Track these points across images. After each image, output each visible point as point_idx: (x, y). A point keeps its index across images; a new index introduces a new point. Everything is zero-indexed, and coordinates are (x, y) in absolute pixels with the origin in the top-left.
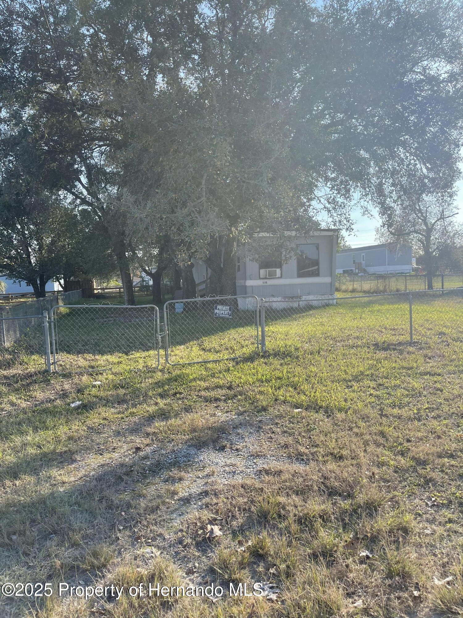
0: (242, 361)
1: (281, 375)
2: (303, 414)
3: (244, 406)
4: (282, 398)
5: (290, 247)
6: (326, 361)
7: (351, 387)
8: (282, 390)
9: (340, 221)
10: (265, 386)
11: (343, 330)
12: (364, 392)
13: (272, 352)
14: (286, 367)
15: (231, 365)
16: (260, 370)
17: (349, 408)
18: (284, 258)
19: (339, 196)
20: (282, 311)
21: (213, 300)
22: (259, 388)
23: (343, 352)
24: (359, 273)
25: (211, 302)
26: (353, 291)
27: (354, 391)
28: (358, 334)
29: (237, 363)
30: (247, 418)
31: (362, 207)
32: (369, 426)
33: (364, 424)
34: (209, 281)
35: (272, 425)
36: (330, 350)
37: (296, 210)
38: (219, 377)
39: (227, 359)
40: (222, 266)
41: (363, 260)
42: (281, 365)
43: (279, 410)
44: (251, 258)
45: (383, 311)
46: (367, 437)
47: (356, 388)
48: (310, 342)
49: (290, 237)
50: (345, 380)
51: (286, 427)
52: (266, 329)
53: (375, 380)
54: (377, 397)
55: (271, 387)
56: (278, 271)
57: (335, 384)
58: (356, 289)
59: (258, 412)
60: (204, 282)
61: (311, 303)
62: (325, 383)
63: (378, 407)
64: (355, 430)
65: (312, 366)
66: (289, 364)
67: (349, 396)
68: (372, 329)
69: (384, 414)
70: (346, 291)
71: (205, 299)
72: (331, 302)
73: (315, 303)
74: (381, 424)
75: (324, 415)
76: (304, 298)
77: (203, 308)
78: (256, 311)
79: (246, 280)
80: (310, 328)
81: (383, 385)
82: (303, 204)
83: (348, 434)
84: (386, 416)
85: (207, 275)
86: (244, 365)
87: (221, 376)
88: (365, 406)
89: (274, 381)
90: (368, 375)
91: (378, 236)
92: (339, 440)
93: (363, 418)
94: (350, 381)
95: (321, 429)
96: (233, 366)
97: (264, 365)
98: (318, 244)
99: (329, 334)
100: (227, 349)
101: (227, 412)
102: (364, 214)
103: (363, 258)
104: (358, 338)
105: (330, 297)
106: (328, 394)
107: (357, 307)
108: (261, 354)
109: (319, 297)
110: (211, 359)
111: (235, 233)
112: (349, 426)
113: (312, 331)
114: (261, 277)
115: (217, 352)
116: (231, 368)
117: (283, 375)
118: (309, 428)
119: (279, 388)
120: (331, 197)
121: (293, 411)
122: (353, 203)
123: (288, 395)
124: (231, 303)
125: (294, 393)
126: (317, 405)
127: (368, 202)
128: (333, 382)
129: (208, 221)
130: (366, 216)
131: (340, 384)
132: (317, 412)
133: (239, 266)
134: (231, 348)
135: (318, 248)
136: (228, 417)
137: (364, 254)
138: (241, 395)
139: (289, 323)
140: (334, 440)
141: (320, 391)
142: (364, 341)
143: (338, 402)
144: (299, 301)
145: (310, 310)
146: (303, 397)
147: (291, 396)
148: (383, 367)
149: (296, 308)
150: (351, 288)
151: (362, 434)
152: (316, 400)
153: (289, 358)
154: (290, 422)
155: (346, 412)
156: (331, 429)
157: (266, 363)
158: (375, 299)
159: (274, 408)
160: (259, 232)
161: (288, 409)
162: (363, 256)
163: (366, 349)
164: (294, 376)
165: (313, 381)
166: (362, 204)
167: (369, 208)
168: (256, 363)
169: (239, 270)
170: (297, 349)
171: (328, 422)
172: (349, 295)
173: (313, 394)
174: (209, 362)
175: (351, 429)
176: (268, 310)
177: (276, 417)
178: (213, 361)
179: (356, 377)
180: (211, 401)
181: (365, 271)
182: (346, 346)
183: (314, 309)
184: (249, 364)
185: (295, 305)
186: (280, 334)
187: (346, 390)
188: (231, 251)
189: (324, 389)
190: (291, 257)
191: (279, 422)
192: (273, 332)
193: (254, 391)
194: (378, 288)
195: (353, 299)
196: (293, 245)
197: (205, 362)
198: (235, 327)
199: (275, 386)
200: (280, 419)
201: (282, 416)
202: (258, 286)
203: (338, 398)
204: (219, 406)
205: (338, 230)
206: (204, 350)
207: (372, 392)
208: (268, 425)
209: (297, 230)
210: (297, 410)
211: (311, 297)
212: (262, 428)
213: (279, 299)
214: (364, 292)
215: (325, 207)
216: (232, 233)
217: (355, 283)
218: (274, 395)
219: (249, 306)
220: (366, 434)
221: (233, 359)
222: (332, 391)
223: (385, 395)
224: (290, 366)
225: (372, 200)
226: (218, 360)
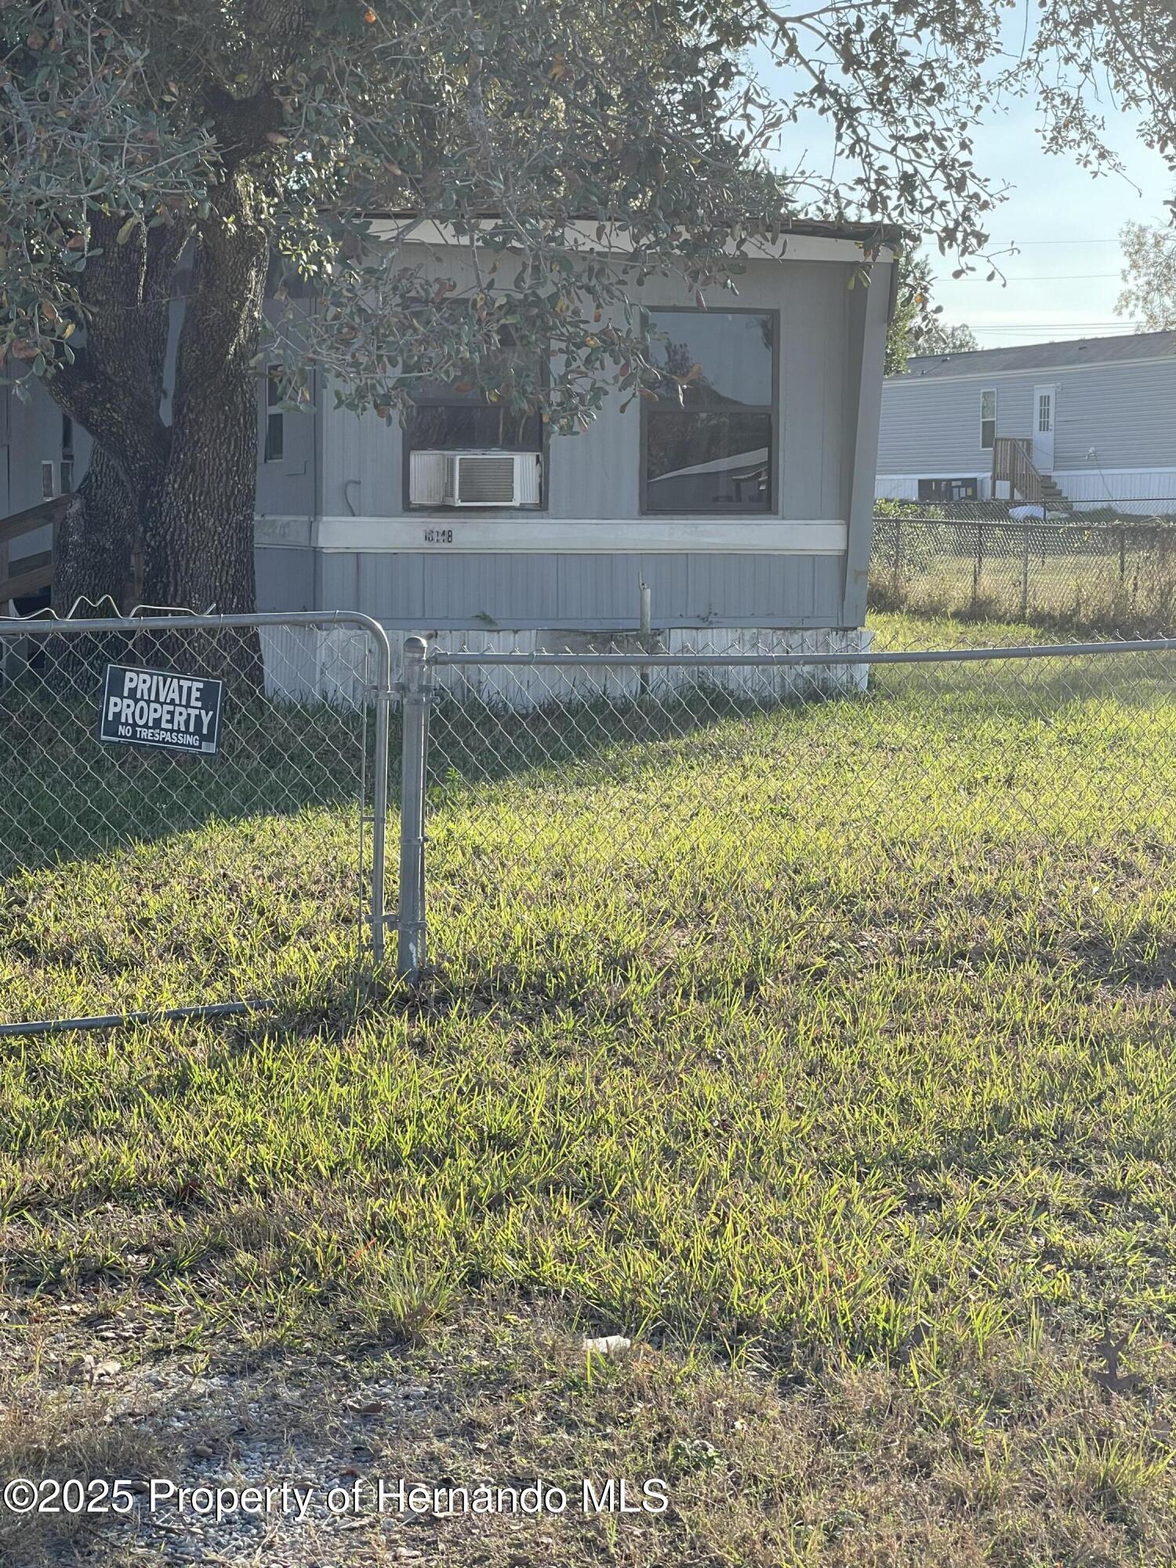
0: (274, 1026)
1: (510, 1120)
2: (639, 1368)
3: (269, 1317)
4: (510, 1263)
5: (594, 328)
6: (790, 1042)
7: (936, 1202)
8: (514, 1214)
9: (908, 183)
10: (407, 1189)
11: (901, 852)
12: (1009, 1239)
13: (459, 974)
14: (547, 1071)
15: (199, 1052)
16: (383, 1085)
17: (919, 1334)
18: (556, 397)
19: (909, 22)
20: (536, 720)
21: (101, 635)
22: (374, 1204)
23: (899, 986)
24: (1013, 503)
25: (85, 644)
26: (977, 611)
27: (948, 1230)
28: (988, 880)
29: (241, 1041)
30: (283, 1391)
31: (1047, 94)
32: (1032, 1449)
33: (1004, 1437)
34: (76, 506)
35: (441, 1435)
36: (820, 974)
37: (638, 93)
38: (116, 1130)
39: (176, 1017)
40: (166, 416)
41: (1044, 427)
42: (518, 1056)
43: (487, 1344)
44: (349, 389)
45: (1147, 743)
46: (1017, 1518)
47: (963, 1209)
48: (702, 917)
49: (597, 265)
50: (896, 1157)
51: (528, 1447)
52: (435, 828)
53: (1077, 1165)
54: (1089, 1267)
55: (450, 1196)
56: (524, 467)
57: (839, 1180)
58: (989, 602)
59: (357, 1353)
60: (45, 513)
61: (714, 677)
62: (777, 1176)
63: (1092, 1332)
64: (949, 1472)
65: (703, 1071)
66: (567, 1054)
67: (918, 1260)
68: (1072, 853)
69: (1121, 1373)
70: (929, 612)
71: (45, 625)
72: (839, 674)
73: (739, 678)
74: (1104, 1435)
75: (763, 1375)
76: (678, 640)
77: (31, 682)
78: (372, 713)
79: (317, 511)
80: (704, 832)
81: (1127, 1193)
82: (684, 63)
83: (904, 1498)
84: (1135, 1387)
85: (65, 470)
86: (286, 1052)
87: (134, 1123)
88: (1014, 1322)
89: (465, 1160)
90: (1037, 1135)
91: (1136, 283)
92: (845, 1534)
93: (1001, 1401)
94: (931, 1168)
95: (742, 1465)
96: (215, 1063)
97: (409, 1053)
98: (775, 314)
99: (816, 876)
100: (179, 950)
101: (158, 1355)
102: (1056, 141)
103: (1044, 413)
104: (988, 901)
105: (836, 645)
106: (795, 1241)
107: (989, 710)
108: (396, 986)
109: (772, 645)
110: (73, 1011)
111: (257, 210)
112: (913, 1449)
113: (713, 850)
114: (416, 499)
115: (113, 969)
116: (198, 1075)
117: (527, 1123)
118: (668, 1454)
119: (497, 1203)
120: (860, 25)
121: (577, 1349)
122: (991, 68)
123: (549, 1246)
124: (215, 661)
125: (590, 1238)
126: (725, 1311)
127: (1086, 68)
128: (825, 1169)
129: (77, 125)
130: (1070, 154)
131: (871, 1181)
132: (721, 1356)
133: (276, 421)
134: (207, 944)
135: (771, 336)
136: (160, 1386)
137: (1048, 390)
138: (252, 1246)
139: (579, 795)
140: (817, 1536)
141: (744, 1223)
142: (1026, 921)
143: (851, 1294)
144: (643, 664)
145: (708, 718)
146: (643, 1264)
147: (564, 1256)
148: (1132, 1088)
149: (625, 709)
150: (959, 592)
151: (986, 1501)
152: (722, 1283)
153: (568, 1020)
154: (556, 1419)
155: (898, 1360)
156: (798, 1468)
157: (421, 1046)
158: (1100, 664)
159: (461, 1331)
160: (412, 215)
161: (548, 1336)
162: (1045, 400)
163: (1031, 969)
164: (594, 1131)
165: (705, 1163)
166: (1049, 78)
167: (1090, 108)
168: (363, 1041)
169: (275, 447)
170: (618, 963)
171: (785, 1419)
172: (946, 637)
173: (701, 1243)
174: (58, 1029)
175: (921, 1465)
176: (448, 710)
177: (469, 1384)
178: (86, 1026)
179: (968, 1140)
180: (58, 1281)
181: (1049, 493)
182: (918, 948)
183: (732, 715)
184: (314, 1045)
185: (622, 685)
186: (523, 863)
187: (905, 1224)
188: (230, 325)
189: (770, 1210)
190: (598, 392)
191: (486, 1416)
192: (477, 851)
193: (336, 1219)
194: (1121, 598)
195: (971, 665)
196: (617, 318)
197: (29, 1033)
198: (232, 813)
199: (473, 1191)
200: (495, 1399)
201: (506, 1377)
202: (394, 558)
203: (852, 1273)
204: (107, 1315)
205: (893, 235)
206: (30, 952)
207: (1056, 1238)
208: (416, 1437)
209: (643, 221)
210: (600, 1345)
211: (718, 642)
212: (375, 1456)
213: (523, 643)
214: (1041, 620)
215: (821, 90)
216: (235, 207)
217: (989, 562)
218: (462, 1247)
219: (333, 681)
220: (1010, 1496)
221: (215, 1018)
222: (819, 1228)
223: (1133, 1259)
224: (572, 1068)
225: (1110, 54)
226: (117, 1022)
